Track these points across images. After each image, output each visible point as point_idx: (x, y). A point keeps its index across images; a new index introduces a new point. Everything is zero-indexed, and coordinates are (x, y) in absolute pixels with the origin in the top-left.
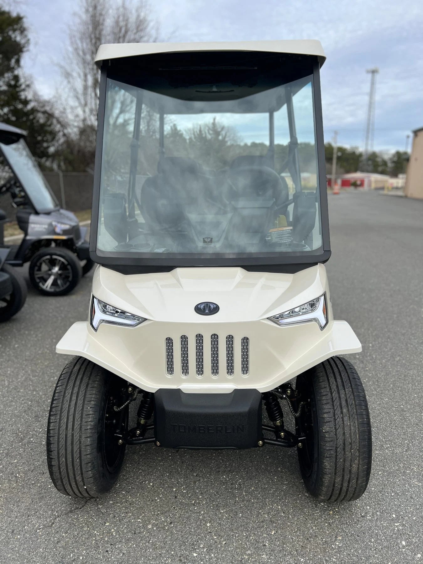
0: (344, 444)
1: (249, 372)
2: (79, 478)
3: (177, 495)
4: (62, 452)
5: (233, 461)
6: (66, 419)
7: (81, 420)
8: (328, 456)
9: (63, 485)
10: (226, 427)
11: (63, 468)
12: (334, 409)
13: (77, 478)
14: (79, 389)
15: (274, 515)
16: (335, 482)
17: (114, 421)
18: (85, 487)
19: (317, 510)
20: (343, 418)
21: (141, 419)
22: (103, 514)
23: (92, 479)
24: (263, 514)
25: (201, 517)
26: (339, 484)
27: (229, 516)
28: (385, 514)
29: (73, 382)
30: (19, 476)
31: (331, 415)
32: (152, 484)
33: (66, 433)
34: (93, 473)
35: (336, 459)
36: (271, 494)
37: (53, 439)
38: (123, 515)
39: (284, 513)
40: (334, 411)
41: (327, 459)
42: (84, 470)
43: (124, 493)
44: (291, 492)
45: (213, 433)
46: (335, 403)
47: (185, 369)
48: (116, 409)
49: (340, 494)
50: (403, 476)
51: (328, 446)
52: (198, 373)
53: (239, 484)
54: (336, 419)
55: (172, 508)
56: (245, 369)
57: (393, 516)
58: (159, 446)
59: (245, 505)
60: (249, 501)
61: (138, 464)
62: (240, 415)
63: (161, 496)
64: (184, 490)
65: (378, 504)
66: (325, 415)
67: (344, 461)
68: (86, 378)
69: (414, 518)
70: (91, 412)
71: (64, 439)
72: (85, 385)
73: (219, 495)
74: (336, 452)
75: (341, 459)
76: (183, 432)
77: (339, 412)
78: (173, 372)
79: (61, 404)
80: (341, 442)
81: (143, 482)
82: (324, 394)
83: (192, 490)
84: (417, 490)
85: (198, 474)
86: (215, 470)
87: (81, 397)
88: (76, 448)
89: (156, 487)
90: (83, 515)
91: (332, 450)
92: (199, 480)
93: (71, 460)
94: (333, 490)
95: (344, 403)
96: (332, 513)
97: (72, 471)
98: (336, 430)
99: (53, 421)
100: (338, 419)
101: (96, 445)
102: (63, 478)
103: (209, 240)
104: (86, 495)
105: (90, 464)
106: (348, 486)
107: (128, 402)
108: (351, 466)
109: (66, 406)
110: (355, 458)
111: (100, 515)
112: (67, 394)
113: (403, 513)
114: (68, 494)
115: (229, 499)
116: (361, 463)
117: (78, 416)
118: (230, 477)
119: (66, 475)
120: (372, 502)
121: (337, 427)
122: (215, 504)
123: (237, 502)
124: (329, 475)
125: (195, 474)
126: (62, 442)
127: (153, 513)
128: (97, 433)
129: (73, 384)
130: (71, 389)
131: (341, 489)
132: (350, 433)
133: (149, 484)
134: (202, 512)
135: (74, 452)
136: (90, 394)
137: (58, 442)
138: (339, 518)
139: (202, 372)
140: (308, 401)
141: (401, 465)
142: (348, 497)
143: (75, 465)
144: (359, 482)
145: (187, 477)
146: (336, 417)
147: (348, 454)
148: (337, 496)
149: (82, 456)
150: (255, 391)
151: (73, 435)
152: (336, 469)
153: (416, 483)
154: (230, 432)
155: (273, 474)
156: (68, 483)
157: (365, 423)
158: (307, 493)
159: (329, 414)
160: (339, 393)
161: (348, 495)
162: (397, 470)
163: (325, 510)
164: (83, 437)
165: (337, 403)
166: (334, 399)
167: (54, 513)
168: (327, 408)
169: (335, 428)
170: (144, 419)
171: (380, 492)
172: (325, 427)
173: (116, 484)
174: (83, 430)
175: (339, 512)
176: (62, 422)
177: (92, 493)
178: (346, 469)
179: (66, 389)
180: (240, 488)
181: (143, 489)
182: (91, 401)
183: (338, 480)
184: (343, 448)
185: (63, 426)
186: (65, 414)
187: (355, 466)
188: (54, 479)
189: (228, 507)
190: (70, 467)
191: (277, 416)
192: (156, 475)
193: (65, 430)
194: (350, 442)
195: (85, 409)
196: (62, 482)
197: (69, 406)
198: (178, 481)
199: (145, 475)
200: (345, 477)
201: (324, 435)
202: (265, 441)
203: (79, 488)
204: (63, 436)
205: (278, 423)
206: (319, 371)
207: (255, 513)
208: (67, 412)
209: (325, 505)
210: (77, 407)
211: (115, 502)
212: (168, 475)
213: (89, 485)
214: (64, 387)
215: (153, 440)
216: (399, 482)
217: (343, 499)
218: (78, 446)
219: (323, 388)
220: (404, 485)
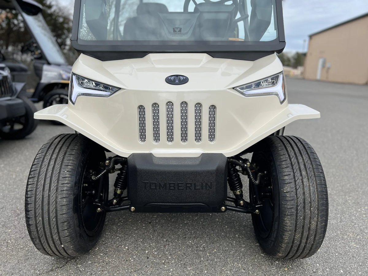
0: (304, 203)
1: (215, 139)
2: (56, 237)
3: (149, 256)
4: (39, 211)
5: (197, 230)
6: (43, 181)
7: (58, 182)
8: (289, 214)
9: (42, 244)
10: (195, 183)
11: (40, 226)
12: (294, 172)
13: (54, 237)
14: (57, 156)
15: (236, 272)
16: (294, 239)
17: (94, 192)
18: (63, 246)
19: (274, 268)
20: (302, 180)
21: (117, 190)
22: (81, 272)
23: (68, 238)
24: (226, 270)
25: (170, 274)
26: (298, 240)
27: (196, 272)
28: (334, 270)
29: (53, 151)
30: (10, 242)
31: (292, 176)
32: (127, 248)
33: (43, 194)
34: (69, 232)
35: (297, 216)
36: (231, 254)
37: (30, 200)
38: (99, 273)
39: (244, 269)
40: (294, 174)
41: (288, 216)
42: (60, 229)
43: (101, 254)
44: (249, 253)
45: (183, 189)
46: (294, 167)
47: (157, 137)
48: (94, 178)
49: (297, 251)
50: (342, 240)
51: (289, 205)
52: (168, 139)
53: (203, 247)
54: (296, 180)
55: (144, 266)
56: (212, 137)
57: (341, 272)
58: (133, 212)
59: (209, 263)
60: (213, 260)
61: (116, 232)
62: (209, 173)
63: (134, 257)
64: (155, 251)
65: (326, 262)
66: (286, 177)
67: (304, 219)
68: (65, 147)
69: (360, 273)
70: (67, 176)
71: (41, 200)
72: (64, 153)
73: (186, 256)
74: (297, 210)
75: (301, 216)
76: (154, 189)
77: (299, 174)
78: (145, 140)
79: (39, 168)
80: (302, 201)
81: (119, 246)
82: (284, 159)
83: (163, 252)
84: (357, 251)
85: (167, 240)
86: (182, 236)
87: (59, 161)
88: (52, 208)
89: (131, 250)
90: (62, 273)
91: (293, 208)
92: (169, 244)
93: (47, 219)
94: (292, 246)
95: (302, 167)
96: (287, 269)
97: (49, 230)
98: (296, 190)
99: (31, 183)
100: (298, 181)
101: (71, 205)
102: (40, 236)
103: (179, 30)
104: (64, 254)
105: (66, 223)
106: (306, 243)
107: (105, 171)
108: (310, 223)
109: (44, 169)
110: (314, 216)
111: (78, 272)
112: (45, 160)
113: (349, 268)
114: (48, 254)
115: (195, 259)
116: (319, 220)
117: (55, 179)
118: (195, 241)
119: (44, 234)
120: (320, 260)
121: (298, 187)
122: (183, 263)
123: (202, 261)
124: (290, 232)
125: (165, 240)
126: (39, 202)
127: (127, 271)
128: (74, 194)
129: (52, 152)
130: (50, 156)
131: (299, 245)
132: (310, 193)
133: (125, 248)
134: (171, 270)
135: (51, 211)
136: (68, 160)
137: (35, 202)
138: (293, 273)
139: (172, 139)
140: (265, 173)
141: (338, 232)
142: (304, 254)
143: (51, 224)
144: (317, 238)
145: (158, 242)
146: (296, 178)
147: (308, 212)
148: (295, 252)
149: (58, 215)
150: (221, 155)
151: (49, 196)
152: (296, 226)
153: (355, 245)
154: (199, 189)
155: (232, 239)
156: (46, 242)
157: (323, 184)
158: (263, 254)
159: (289, 176)
160: (297, 159)
161: (305, 251)
162: (336, 236)
163: (280, 267)
164: (59, 197)
165: (296, 167)
166: (293, 164)
167: (36, 272)
168: (287, 171)
169: (296, 188)
170: (120, 189)
171: (326, 252)
172: (286, 187)
173: (96, 248)
174: (59, 190)
175: (293, 269)
176: (39, 183)
177: (70, 252)
178: (305, 226)
179: (45, 156)
180: (204, 250)
181: (119, 251)
182: (68, 166)
183: (298, 236)
184: (303, 207)
185: (40, 188)
186: (42, 176)
187: (314, 223)
188: (33, 239)
189: (194, 265)
190: (47, 226)
191: (237, 186)
192: (131, 241)
193: (42, 191)
194: (310, 201)
195: (62, 173)
196: (40, 241)
197: (47, 170)
198: (150, 245)
199: (121, 241)
200: (304, 233)
201: (285, 195)
202: (227, 207)
203: (57, 246)
204: (39, 196)
205: (238, 192)
206: (277, 143)
207: (218, 270)
208: (44, 175)
209: (280, 263)
210: (55, 171)
211: (93, 262)
212: (141, 240)
213: (66, 244)
214: (44, 154)
215: (128, 207)
216: (339, 245)
217: (299, 256)
218: (54, 205)
219: (282, 155)
220: (345, 247)
